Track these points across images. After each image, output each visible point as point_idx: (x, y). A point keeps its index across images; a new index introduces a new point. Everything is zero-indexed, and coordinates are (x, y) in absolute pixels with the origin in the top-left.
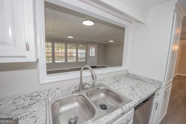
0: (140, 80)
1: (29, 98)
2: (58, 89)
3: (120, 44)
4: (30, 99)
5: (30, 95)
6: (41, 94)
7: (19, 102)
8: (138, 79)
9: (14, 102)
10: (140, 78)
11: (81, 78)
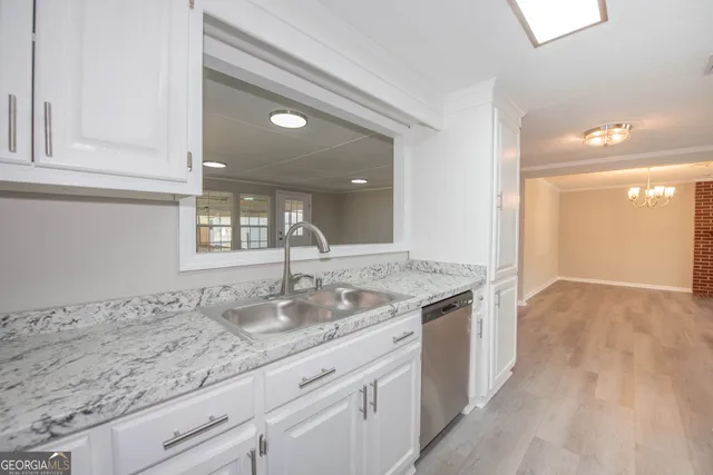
0: (441, 272)
1: (150, 307)
2: (225, 288)
3: (382, 191)
4: (153, 312)
5: (155, 300)
6: (183, 300)
7: (124, 315)
8: (435, 272)
9: (111, 314)
10: (439, 268)
11: (287, 262)
